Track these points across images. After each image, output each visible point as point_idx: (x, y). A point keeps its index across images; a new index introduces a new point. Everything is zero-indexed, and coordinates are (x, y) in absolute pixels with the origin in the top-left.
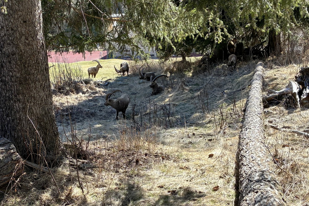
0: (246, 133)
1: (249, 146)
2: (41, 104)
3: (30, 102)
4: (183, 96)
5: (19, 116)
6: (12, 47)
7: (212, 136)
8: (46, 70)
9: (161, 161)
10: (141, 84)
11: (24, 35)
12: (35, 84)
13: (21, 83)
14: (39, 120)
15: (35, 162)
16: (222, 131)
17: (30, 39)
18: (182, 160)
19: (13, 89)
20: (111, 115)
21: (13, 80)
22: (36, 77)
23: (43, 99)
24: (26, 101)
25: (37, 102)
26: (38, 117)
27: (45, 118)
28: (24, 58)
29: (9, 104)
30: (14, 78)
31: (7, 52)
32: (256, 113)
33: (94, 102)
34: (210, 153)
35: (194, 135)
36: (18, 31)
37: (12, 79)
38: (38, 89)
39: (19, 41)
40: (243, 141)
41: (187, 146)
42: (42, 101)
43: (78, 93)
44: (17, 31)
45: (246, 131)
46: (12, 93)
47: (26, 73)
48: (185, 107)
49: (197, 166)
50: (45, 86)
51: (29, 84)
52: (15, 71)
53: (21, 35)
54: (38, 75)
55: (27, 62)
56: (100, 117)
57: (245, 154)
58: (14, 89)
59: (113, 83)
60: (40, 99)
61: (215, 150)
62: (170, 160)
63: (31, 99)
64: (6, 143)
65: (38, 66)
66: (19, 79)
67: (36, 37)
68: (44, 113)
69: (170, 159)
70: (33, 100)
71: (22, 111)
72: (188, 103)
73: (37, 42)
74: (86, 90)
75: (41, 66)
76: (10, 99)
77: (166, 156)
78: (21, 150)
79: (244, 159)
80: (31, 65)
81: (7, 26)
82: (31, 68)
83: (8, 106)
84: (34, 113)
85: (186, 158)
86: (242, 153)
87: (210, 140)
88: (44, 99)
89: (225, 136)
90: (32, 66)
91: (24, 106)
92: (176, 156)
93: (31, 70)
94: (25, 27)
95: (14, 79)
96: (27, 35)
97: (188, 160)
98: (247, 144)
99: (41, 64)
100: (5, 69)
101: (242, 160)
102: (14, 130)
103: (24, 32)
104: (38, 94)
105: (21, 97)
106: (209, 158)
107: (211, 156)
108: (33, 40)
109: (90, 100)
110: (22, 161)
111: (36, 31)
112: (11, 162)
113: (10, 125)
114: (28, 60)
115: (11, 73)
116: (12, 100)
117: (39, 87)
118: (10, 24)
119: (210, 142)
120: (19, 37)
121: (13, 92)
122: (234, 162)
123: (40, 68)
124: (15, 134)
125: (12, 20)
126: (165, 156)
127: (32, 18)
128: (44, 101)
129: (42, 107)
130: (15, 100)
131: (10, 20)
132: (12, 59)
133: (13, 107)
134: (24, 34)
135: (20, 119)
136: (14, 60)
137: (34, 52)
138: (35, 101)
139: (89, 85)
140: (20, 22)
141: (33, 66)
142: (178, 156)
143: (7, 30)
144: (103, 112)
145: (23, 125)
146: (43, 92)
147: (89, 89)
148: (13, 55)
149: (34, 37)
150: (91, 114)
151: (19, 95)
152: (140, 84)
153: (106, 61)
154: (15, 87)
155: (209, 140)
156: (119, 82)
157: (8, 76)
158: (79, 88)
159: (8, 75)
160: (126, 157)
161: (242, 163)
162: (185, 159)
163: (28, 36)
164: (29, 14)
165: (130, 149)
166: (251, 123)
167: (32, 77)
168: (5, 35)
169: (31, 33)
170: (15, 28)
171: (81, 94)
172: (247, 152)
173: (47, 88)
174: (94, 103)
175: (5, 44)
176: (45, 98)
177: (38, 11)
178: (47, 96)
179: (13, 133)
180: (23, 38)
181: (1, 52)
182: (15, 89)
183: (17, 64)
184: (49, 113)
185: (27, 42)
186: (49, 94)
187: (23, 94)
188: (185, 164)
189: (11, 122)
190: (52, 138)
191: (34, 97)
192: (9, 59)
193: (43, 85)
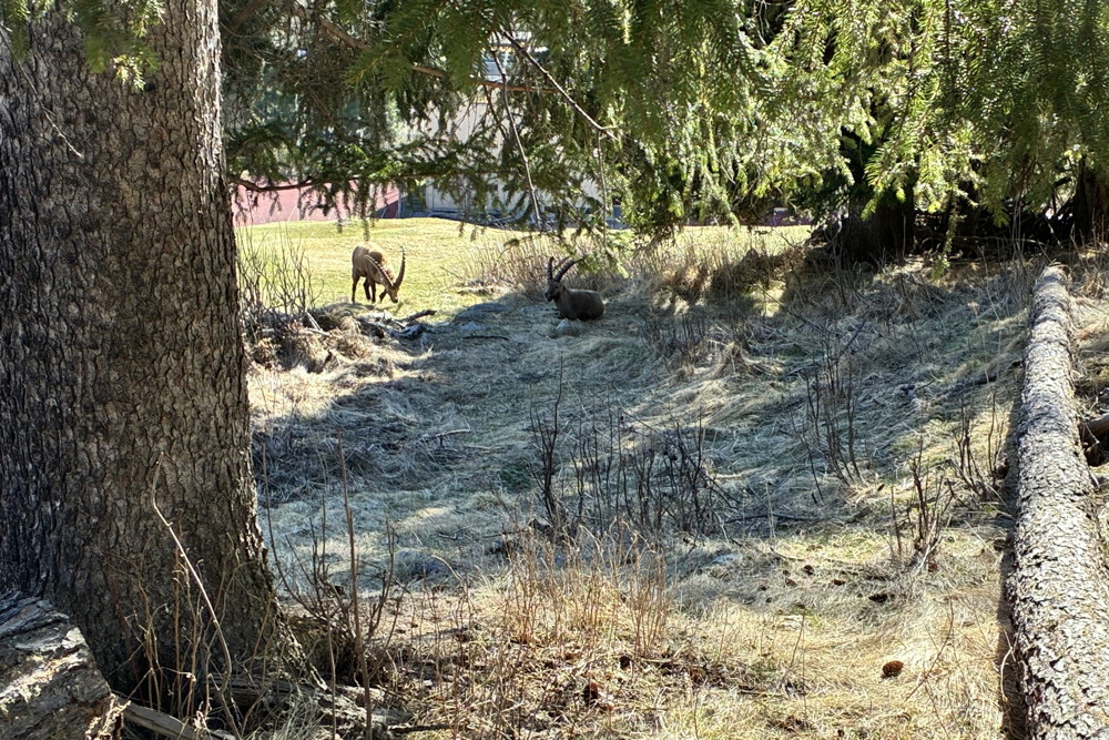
0: (1040, 579)
1: (1061, 636)
2: (200, 447)
3: (154, 438)
4: (742, 400)
5: (101, 497)
6: (87, 194)
7: (882, 579)
8: (228, 298)
9: (689, 690)
10: (563, 339)
11: (142, 143)
12: (178, 360)
13: (116, 353)
14: (190, 515)
15: (168, 706)
16: (922, 561)
17: (169, 163)
18: (773, 685)
19: (80, 379)
20: (437, 469)
21: (80, 337)
22: (187, 329)
23: (212, 423)
24: (137, 431)
25: (186, 439)
26: (184, 504)
27: (214, 509)
28: (136, 242)
29: (57, 440)
30: (88, 328)
31: (62, 214)
32: (1066, 491)
33: (362, 408)
34: (889, 659)
35: (810, 574)
36: (118, 127)
37: (79, 331)
38: (191, 380)
39: (118, 171)
40: (1031, 612)
41: (786, 623)
42: (207, 431)
43: (288, 367)
44: (113, 127)
45: (1036, 569)
46: (75, 397)
47: (144, 308)
48: (754, 446)
49: (839, 713)
50: (220, 368)
51: (153, 359)
52: (93, 300)
53: (131, 143)
54: (193, 317)
55: (151, 262)
56: (387, 476)
57: (1048, 674)
58: (85, 379)
59: (440, 330)
60: (197, 423)
61: (906, 642)
62: (725, 688)
63: (160, 422)
64: (47, 624)
65: (197, 282)
66: (108, 335)
67: (193, 156)
68: (210, 485)
69: (723, 679)
70: (166, 428)
71: (115, 477)
72: (765, 428)
73: (198, 177)
74: (326, 354)
75: (210, 280)
76: (61, 422)
77: (708, 667)
78: (99, 650)
79: (1049, 693)
80: (166, 277)
81: (70, 104)
82: (166, 287)
83: (50, 450)
84: (169, 482)
85: (793, 678)
86: (1034, 668)
88: (216, 423)
89: (935, 583)
90: (170, 279)
91: (123, 453)
92: (748, 670)
93: (167, 296)
94: (150, 109)
95: (87, 335)
96: (155, 144)
97: (799, 688)
98: (1052, 628)
99: (208, 273)
100: (48, 289)
101: (1039, 700)
102: (76, 559)
103: (142, 131)
104: (189, 404)
105: (114, 415)
106: (883, 677)
107: (892, 670)
108: (179, 166)
109: (342, 402)
110: (116, 709)
111: (194, 130)
112: (67, 712)
113: (53, 537)
114: (153, 252)
115: (74, 310)
116: (73, 428)
117: (198, 372)
118: (81, 96)
119: (878, 608)
120: (118, 154)
121: (78, 392)
122: (993, 700)
123: (204, 287)
124: (74, 578)
125: (92, 80)
126: (704, 667)
127: (179, 74)
128: (213, 434)
129: (203, 460)
130: (86, 428)
131: (83, 77)
132: (83, 245)
133: (76, 455)
134: (144, 139)
135: (102, 512)
136: (93, 251)
137: (181, 220)
138: (176, 433)
139: (338, 334)
141: (175, 280)
142: (758, 667)
143: (68, 122)
144: (403, 456)
145: (114, 536)
146: (212, 392)
147: (338, 349)
148: (88, 229)
149: (187, 156)
150: (351, 464)
151: (105, 404)
152: (555, 335)
154: (91, 367)
155: (873, 598)
156: (466, 327)
157: (58, 319)
158: (294, 344)
159: (60, 315)
160: (539, 673)
161: (1042, 714)
162: (789, 685)
163: (158, 149)
164: (167, 54)
165: (554, 635)
166: (1050, 532)
167: (169, 328)
169: (174, 136)
170: (106, 113)
171: (301, 370)
172: (1059, 666)
173: (229, 374)
174: (360, 414)
175: (53, 181)
176: (221, 422)
177: (206, 42)
178: (227, 409)
179: (67, 573)
180: (139, 156)
181: (33, 214)
182: (91, 377)
183: (102, 268)
184: (232, 484)
185: (155, 174)
186: (239, 402)
187: (125, 399)
188: (792, 706)
189: (59, 524)
190: (242, 596)
191: (172, 415)
192: (71, 244)
193: (215, 364)
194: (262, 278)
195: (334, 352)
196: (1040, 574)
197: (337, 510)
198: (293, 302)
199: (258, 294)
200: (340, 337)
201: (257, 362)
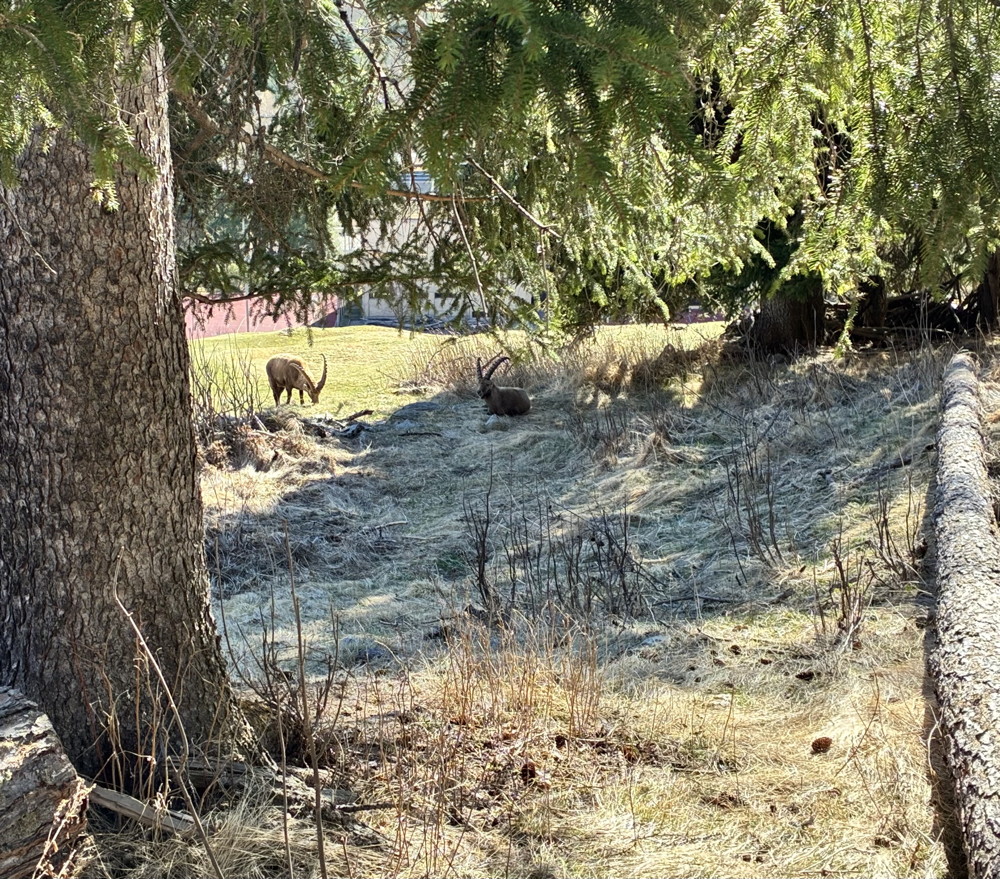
0: (963, 654)
1: (985, 710)
2: (157, 541)
3: (116, 534)
4: (665, 487)
5: (67, 591)
6: (52, 310)
7: (808, 657)
8: (182, 401)
9: (624, 769)
10: (492, 434)
11: (103, 262)
12: (137, 460)
13: (80, 456)
14: (148, 606)
15: (130, 788)
16: (846, 639)
17: (127, 279)
18: (705, 763)
19: (47, 481)
20: (377, 559)
21: (47, 441)
22: (144, 431)
23: (168, 518)
24: (100, 528)
25: (144, 534)
26: (143, 595)
27: (171, 600)
28: (98, 353)
29: (26, 538)
30: (54, 433)
31: (29, 329)
32: (985, 568)
33: (307, 503)
34: (818, 735)
35: (737, 653)
36: (80, 248)
37: (46, 437)
38: (149, 479)
39: (80, 288)
40: (955, 687)
41: (715, 702)
42: (164, 526)
43: (238, 466)
44: (76, 248)
45: (958, 645)
46: (42, 497)
47: (105, 413)
48: (678, 531)
49: (771, 790)
50: (175, 467)
51: (113, 460)
52: (59, 407)
53: (92, 262)
54: (150, 420)
55: (112, 371)
56: (331, 566)
57: (974, 747)
58: (52, 480)
59: (378, 428)
60: (155, 519)
61: (833, 719)
62: (658, 766)
63: (120, 519)
64: (18, 712)
65: (154, 388)
66: (72, 439)
67: (149, 272)
68: (167, 576)
69: (656, 757)
70: (126, 524)
71: (80, 572)
72: (688, 514)
73: (153, 290)
74: (272, 453)
75: (165, 386)
76: (30, 521)
77: (641, 745)
78: (66, 736)
79: (976, 765)
80: (125, 384)
81: (36, 229)
82: (125, 393)
83: (20, 547)
84: (129, 575)
85: (724, 756)
86: (961, 742)
87: (806, 677)
88: (172, 519)
89: (860, 661)
90: (129, 386)
91: (87, 548)
92: (681, 749)
93: (126, 401)
94: (109, 231)
95: (54, 440)
96: (114, 263)
97: (731, 765)
98: (977, 702)
99: (163, 379)
100: (17, 398)
101: (967, 772)
102: (44, 650)
103: (102, 251)
104: (147, 501)
105: (78, 513)
106: (812, 753)
107: (821, 746)
108: (136, 282)
109: (289, 498)
110: (83, 790)
111: (150, 249)
112: (37, 795)
113: (24, 629)
114: (113, 361)
115: (41, 416)
116: (41, 527)
117: (155, 471)
118: (46, 221)
119: (805, 686)
120: (80, 272)
121: (46, 493)
122: (921, 774)
123: (160, 392)
124: (43, 668)
125: (56, 206)
126: (637, 746)
127: (135, 198)
128: (169, 528)
129: (160, 553)
130: (53, 526)
131: (48, 204)
132: (49, 357)
133: (44, 551)
134: (104, 258)
135: (68, 604)
136: (58, 362)
137: (138, 332)
138: (135, 529)
139: (283, 435)
140: (90, 213)
141: (133, 387)
142: (690, 745)
143: (34, 244)
144: (345, 548)
145: (79, 627)
146: (168, 489)
147: (284, 448)
148: (53, 343)
149: (143, 272)
150: (297, 556)
151: (70, 503)
152: (484, 431)
153: (336, 334)
154: (57, 469)
155: (800, 677)
156: (402, 425)
157: (27, 426)
158: (243, 445)
159: (29, 422)
160: (478, 753)
161: (971, 786)
162: (721, 762)
163: (116, 267)
164: (124, 180)
165: (491, 716)
166: (971, 609)
167: (128, 431)
168: (25, 262)
169: (131, 255)
170: (69, 236)
171: (250, 470)
172: (985, 739)
173: (183, 473)
174: (304, 509)
175: (21, 299)
176: (177, 517)
177: (159, 168)
178: (182, 505)
179: (35, 663)
180: (100, 274)
181: (3, 330)
182: (57, 478)
183: (67, 378)
184: (187, 576)
185: (114, 289)
186: (193, 499)
187: (88, 498)
188: (724, 783)
189: (28, 618)
190: (198, 682)
191: (132, 512)
192: (38, 357)
193: (171, 463)
194: (213, 386)
195: (281, 452)
196: (962, 649)
197: (285, 600)
198: (241, 406)
199: (210, 400)
200: (285, 438)
201: (210, 463)
